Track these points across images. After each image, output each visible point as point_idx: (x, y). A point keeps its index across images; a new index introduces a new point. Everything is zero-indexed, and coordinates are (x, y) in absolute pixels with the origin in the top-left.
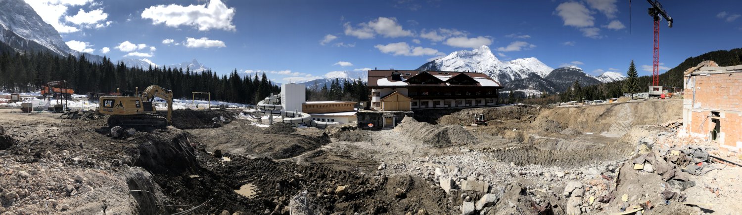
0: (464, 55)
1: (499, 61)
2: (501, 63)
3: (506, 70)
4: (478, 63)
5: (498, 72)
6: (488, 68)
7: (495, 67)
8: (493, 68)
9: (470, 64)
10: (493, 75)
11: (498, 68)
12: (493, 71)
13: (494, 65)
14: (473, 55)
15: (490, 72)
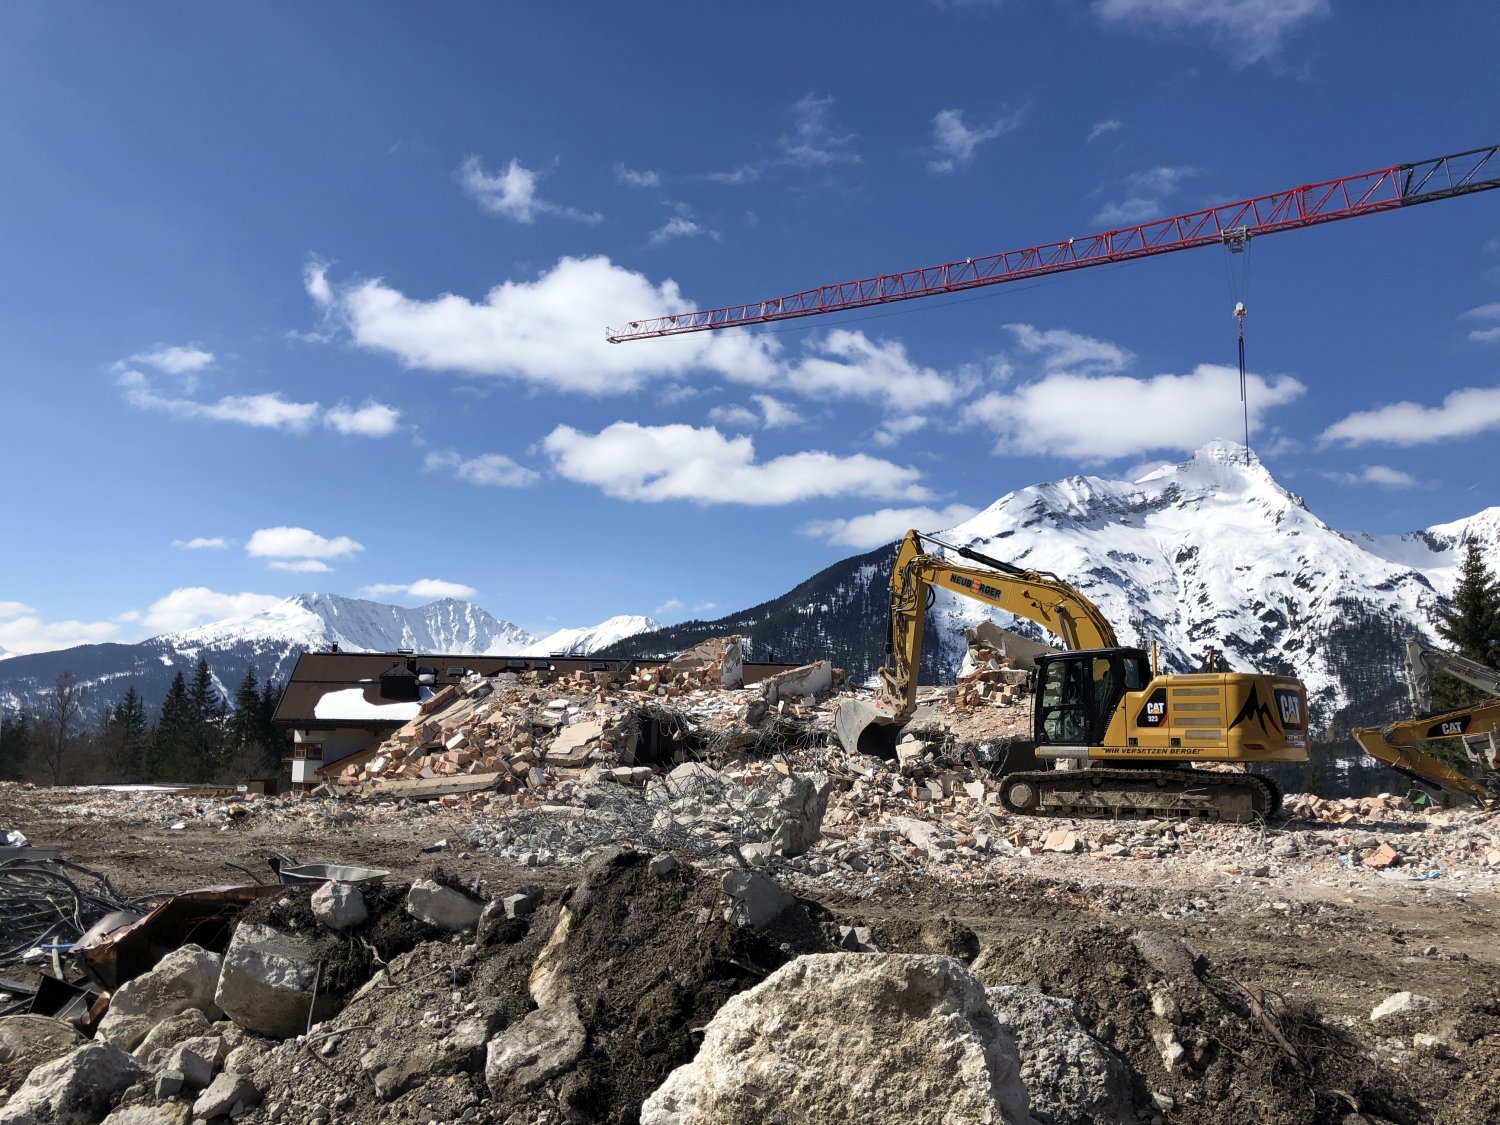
0: (1083, 510)
1: (1334, 539)
2: (1352, 549)
3: (1389, 598)
4: (1181, 558)
5: (1328, 615)
6: (1254, 586)
7: (1301, 582)
8: (1286, 587)
9: (1125, 565)
10: (1287, 635)
11: (1329, 586)
12: (1292, 607)
13: (1296, 568)
14: (1144, 508)
15: (1271, 616)
